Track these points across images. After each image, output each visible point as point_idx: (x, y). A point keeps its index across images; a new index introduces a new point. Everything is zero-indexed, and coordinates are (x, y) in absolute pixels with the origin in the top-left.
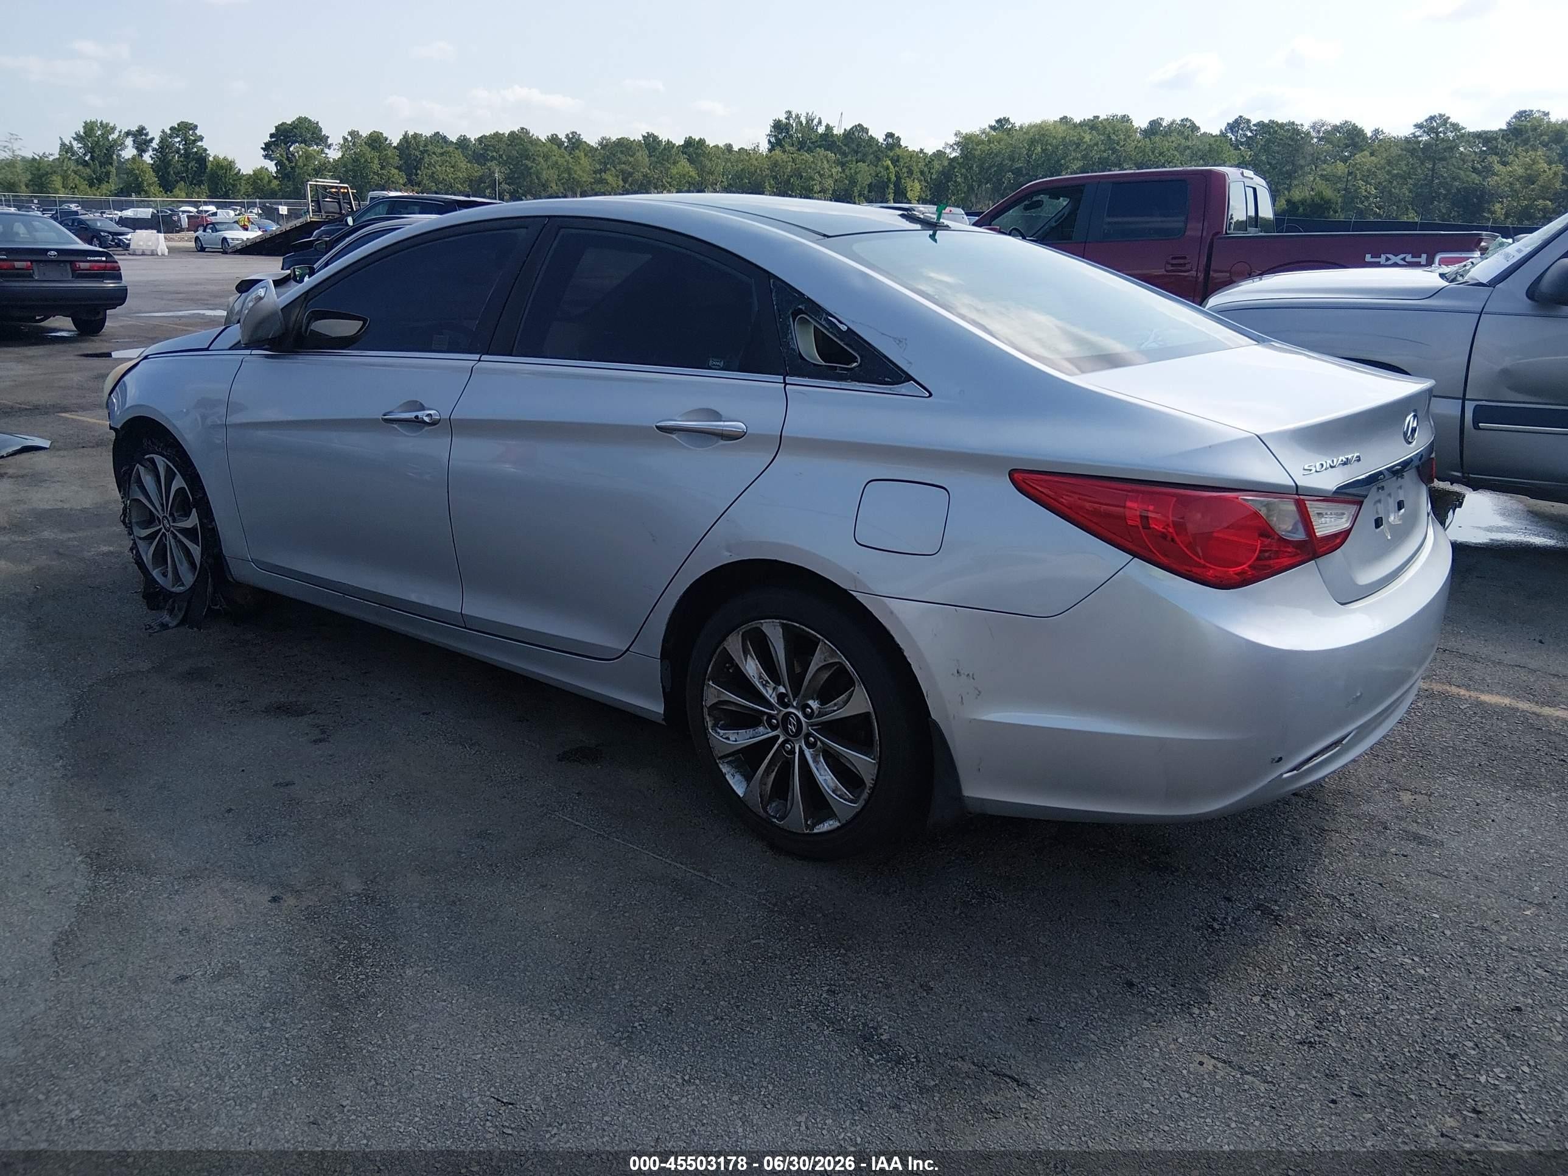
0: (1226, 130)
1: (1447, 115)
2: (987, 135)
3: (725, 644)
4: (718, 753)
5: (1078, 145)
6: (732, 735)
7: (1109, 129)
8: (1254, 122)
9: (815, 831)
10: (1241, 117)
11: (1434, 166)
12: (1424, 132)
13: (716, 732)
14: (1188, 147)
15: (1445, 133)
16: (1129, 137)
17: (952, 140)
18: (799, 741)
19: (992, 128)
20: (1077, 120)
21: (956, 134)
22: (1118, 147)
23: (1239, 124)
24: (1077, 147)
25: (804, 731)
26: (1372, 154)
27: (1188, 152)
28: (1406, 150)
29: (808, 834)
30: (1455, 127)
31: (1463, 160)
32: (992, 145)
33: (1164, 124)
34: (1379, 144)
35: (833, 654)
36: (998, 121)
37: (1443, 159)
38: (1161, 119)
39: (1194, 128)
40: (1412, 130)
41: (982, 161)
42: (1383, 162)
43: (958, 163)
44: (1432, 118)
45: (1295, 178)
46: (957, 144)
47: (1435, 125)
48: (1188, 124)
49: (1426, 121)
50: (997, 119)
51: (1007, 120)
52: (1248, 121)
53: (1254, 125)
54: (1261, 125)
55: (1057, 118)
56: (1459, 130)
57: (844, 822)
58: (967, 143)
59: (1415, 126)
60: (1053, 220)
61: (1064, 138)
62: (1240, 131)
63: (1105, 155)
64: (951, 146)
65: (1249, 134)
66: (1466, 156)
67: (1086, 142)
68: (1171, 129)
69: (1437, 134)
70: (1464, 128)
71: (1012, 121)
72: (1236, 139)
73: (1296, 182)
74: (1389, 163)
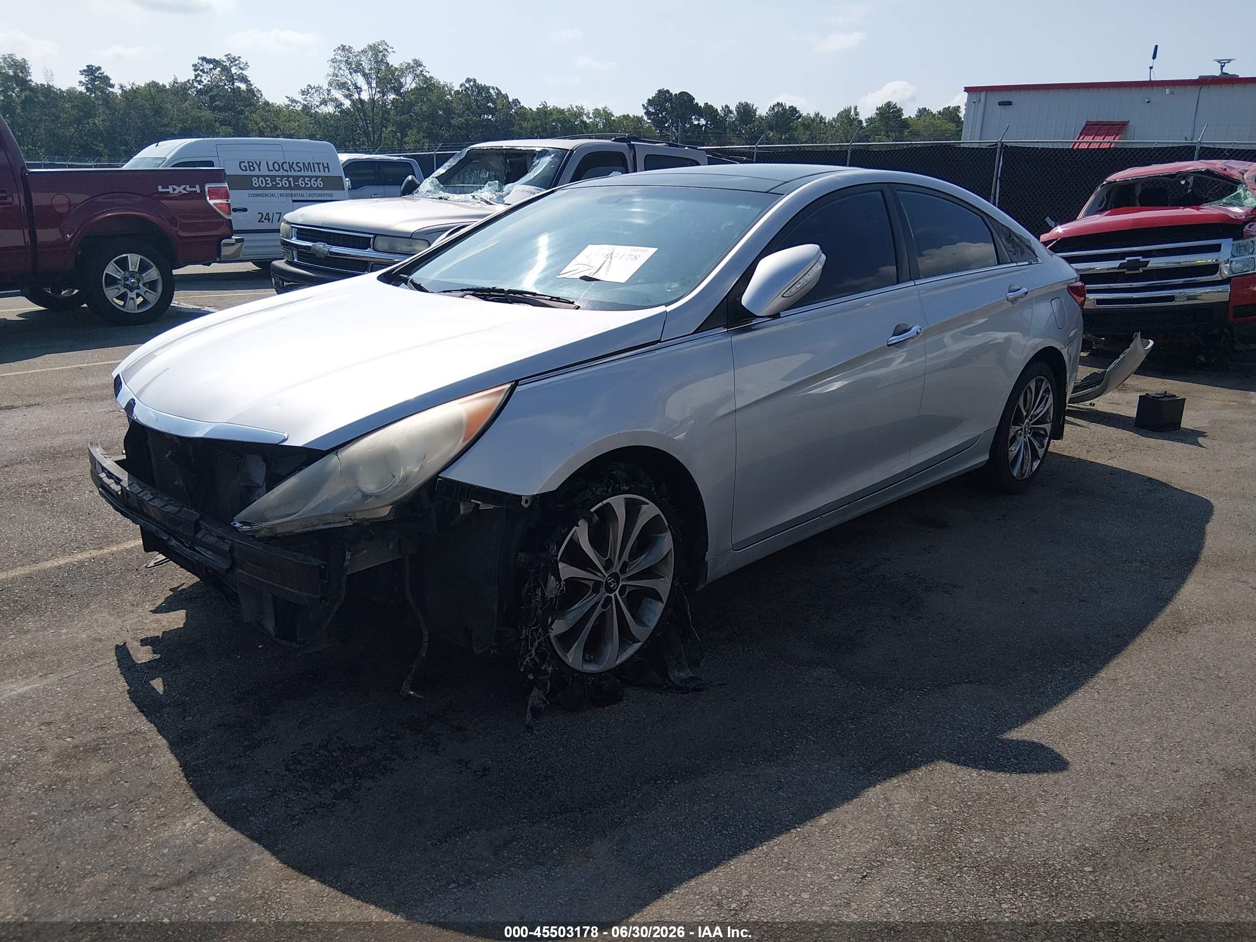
3: (1019, 402)
9: (1033, 471)
29: (1032, 474)
35: (1047, 384)
57: (1041, 458)
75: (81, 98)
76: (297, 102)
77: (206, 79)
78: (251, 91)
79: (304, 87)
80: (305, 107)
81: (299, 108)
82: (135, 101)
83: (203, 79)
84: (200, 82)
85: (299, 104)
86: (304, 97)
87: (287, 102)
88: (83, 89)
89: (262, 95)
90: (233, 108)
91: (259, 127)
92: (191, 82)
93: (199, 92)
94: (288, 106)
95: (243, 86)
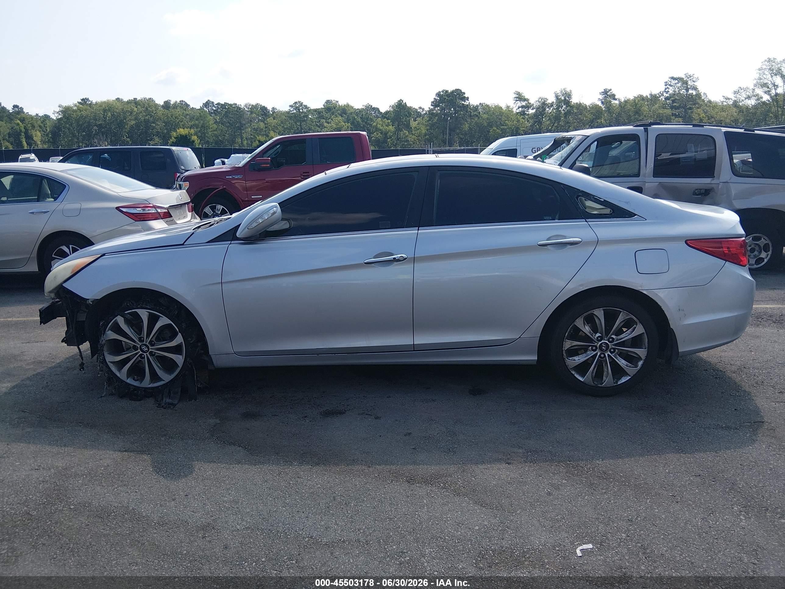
0: (203, 106)
1: (302, 102)
2: (78, 107)
3: (575, 323)
4: (570, 367)
5: (131, 113)
6: (576, 358)
7: (146, 105)
8: (215, 103)
9: (619, 383)
10: (208, 100)
11: (301, 123)
12: (294, 109)
13: (568, 359)
14: (187, 115)
15: (302, 110)
16: (157, 109)
17: (58, 109)
18: (607, 352)
19: (79, 103)
20: (126, 99)
21: (59, 106)
22: (153, 114)
23: (209, 104)
24: (131, 114)
25: (610, 347)
26: (274, 119)
27: (188, 117)
28: (289, 117)
29: (616, 386)
30: (306, 107)
31: (312, 121)
32: (82, 112)
33: (172, 103)
34: (275, 114)
35: (627, 315)
36: (83, 100)
37: (304, 121)
38: (170, 100)
39: (187, 105)
40: (289, 108)
41: (77, 121)
42: (279, 122)
43: (64, 122)
44: (296, 103)
45: (243, 130)
46: (62, 111)
47: (298, 106)
48: (184, 103)
49: (294, 104)
50: (82, 98)
51: (88, 99)
52: (213, 103)
53: (216, 104)
54: (218, 104)
55: (114, 99)
56: (308, 108)
57: (632, 375)
58: (66, 111)
59: (290, 106)
60: (273, 154)
61: (123, 109)
62: (210, 107)
63: (147, 118)
64: (58, 112)
65: (215, 109)
66: (313, 119)
67: (135, 111)
68: (175, 106)
69: (299, 109)
70: (309, 107)
71: (90, 99)
72: (209, 111)
73: (243, 132)
74: (282, 122)
75: (596, 108)
76: (729, 99)
77: (671, 91)
78: (699, 95)
79: (736, 88)
80: (735, 102)
81: (731, 102)
82: (625, 107)
83: (670, 90)
84: (667, 92)
85: (730, 100)
86: (735, 95)
87: (722, 99)
88: (599, 103)
89: (707, 96)
90: (684, 107)
91: (700, 118)
92: (662, 93)
93: (667, 98)
94: (722, 102)
95: (694, 93)
